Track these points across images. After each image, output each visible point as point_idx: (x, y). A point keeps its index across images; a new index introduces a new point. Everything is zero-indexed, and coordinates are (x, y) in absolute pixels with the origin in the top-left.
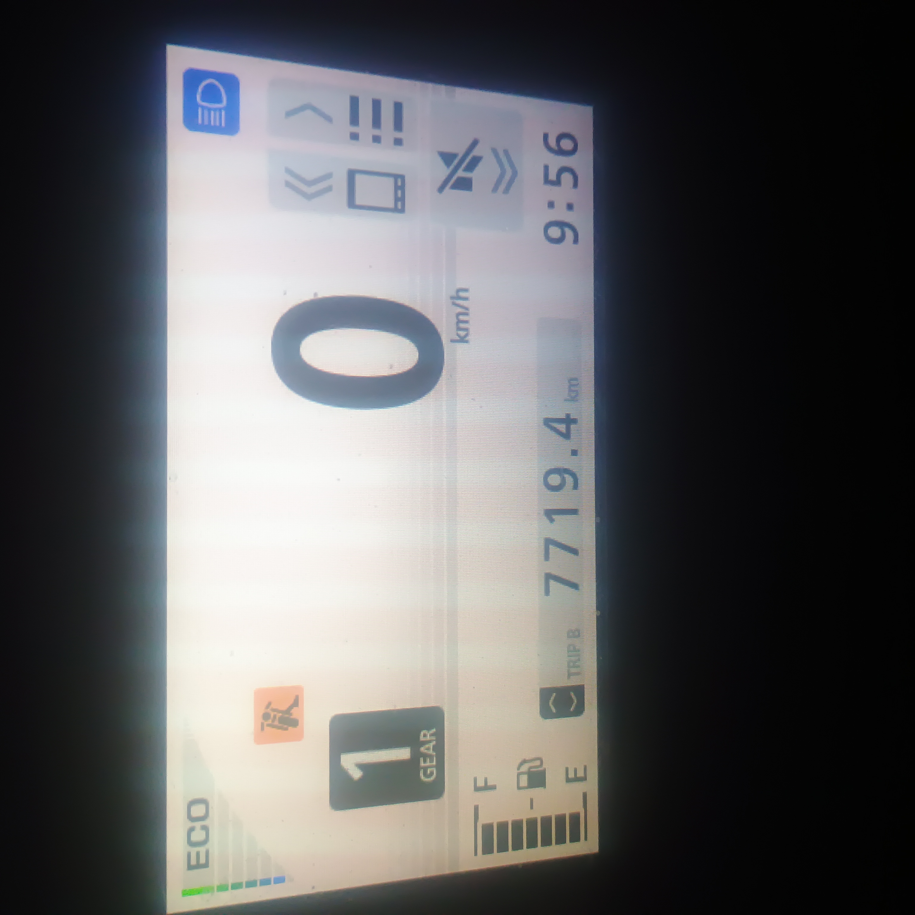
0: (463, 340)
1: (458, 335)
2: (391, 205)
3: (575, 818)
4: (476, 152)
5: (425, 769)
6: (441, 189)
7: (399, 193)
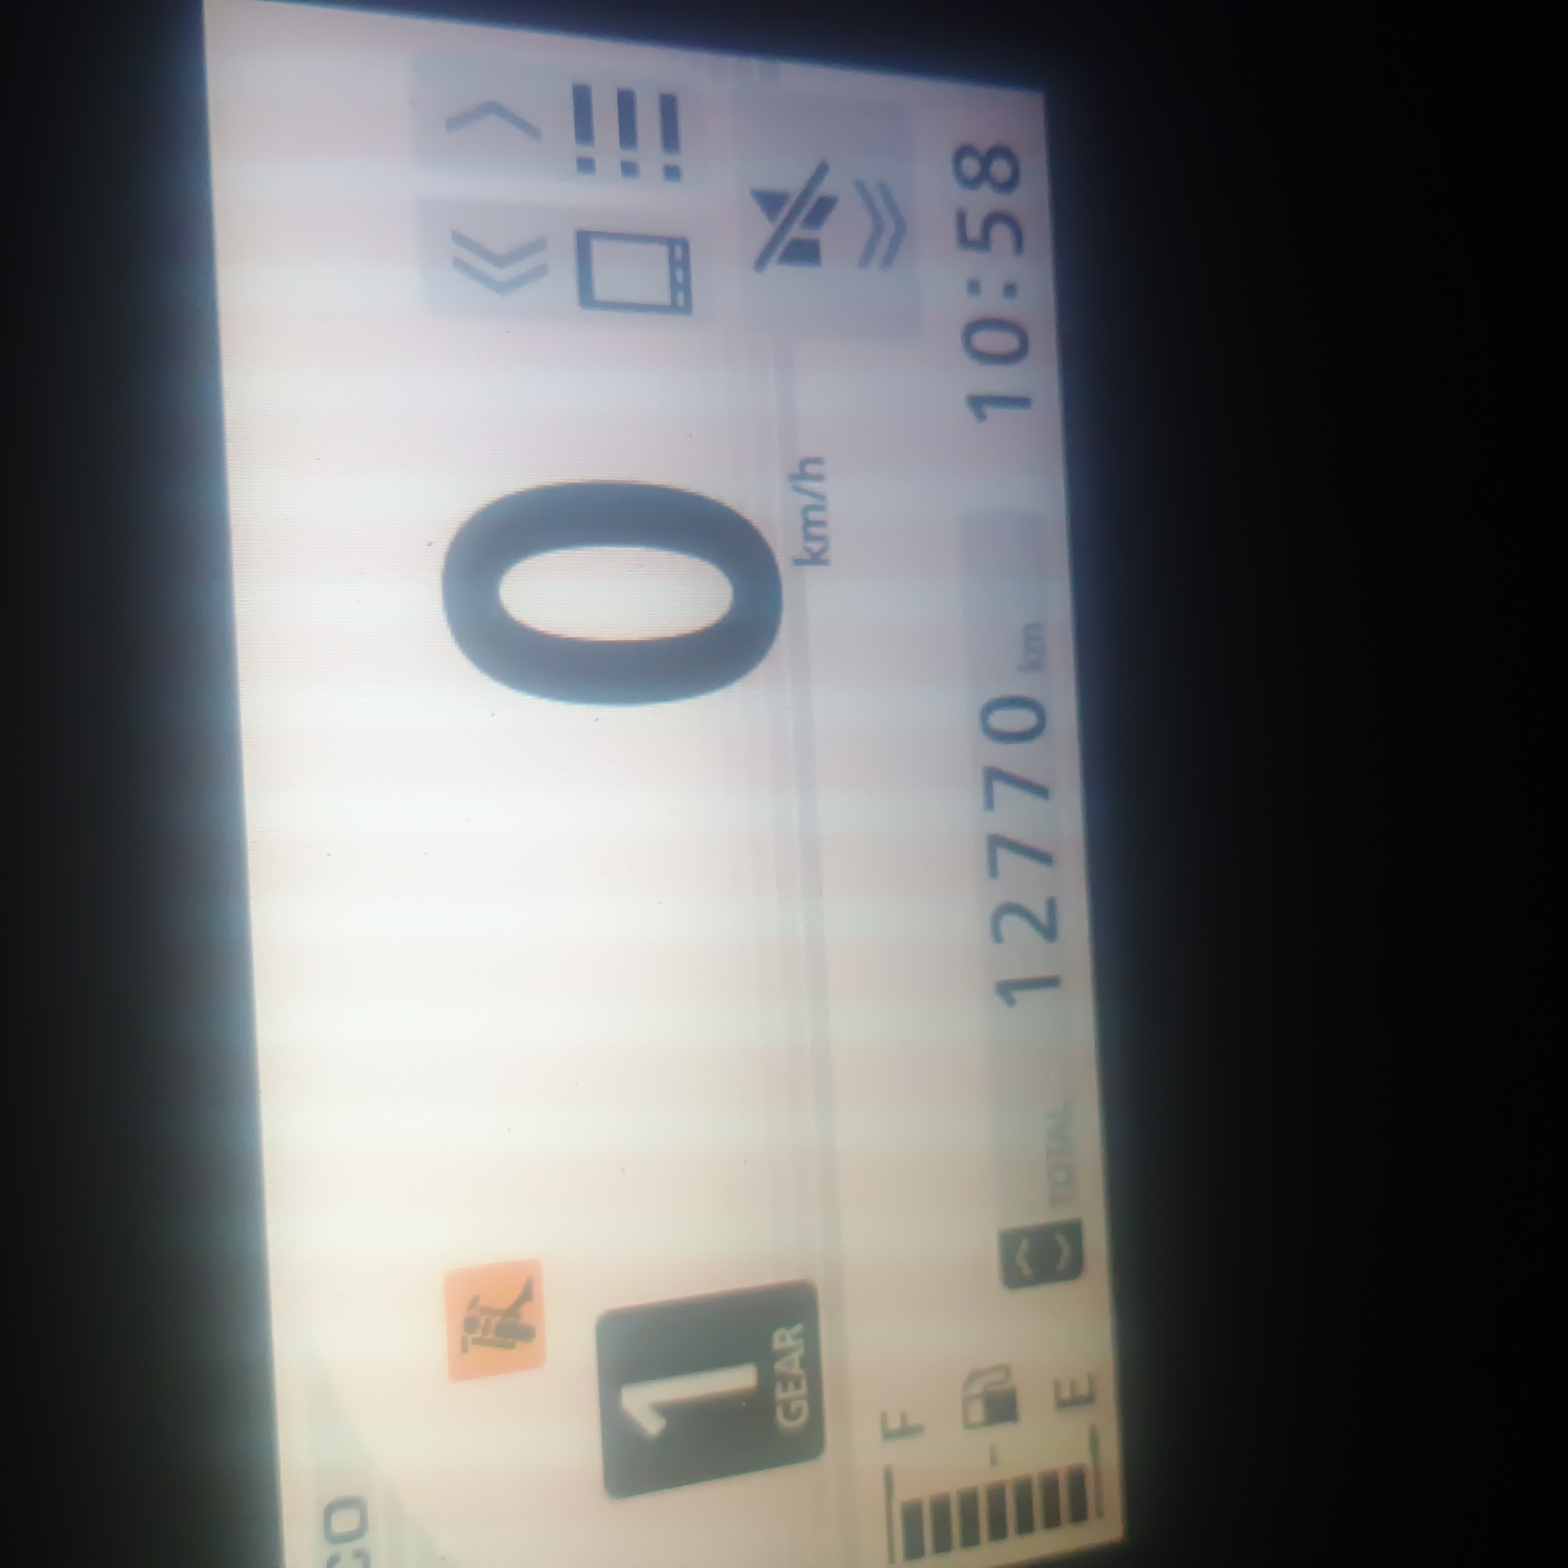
0: (817, 559)
1: (807, 550)
2: (664, 298)
3: (1077, 1479)
4: (825, 188)
5: (786, 1405)
6: (761, 262)
7: (680, 274)
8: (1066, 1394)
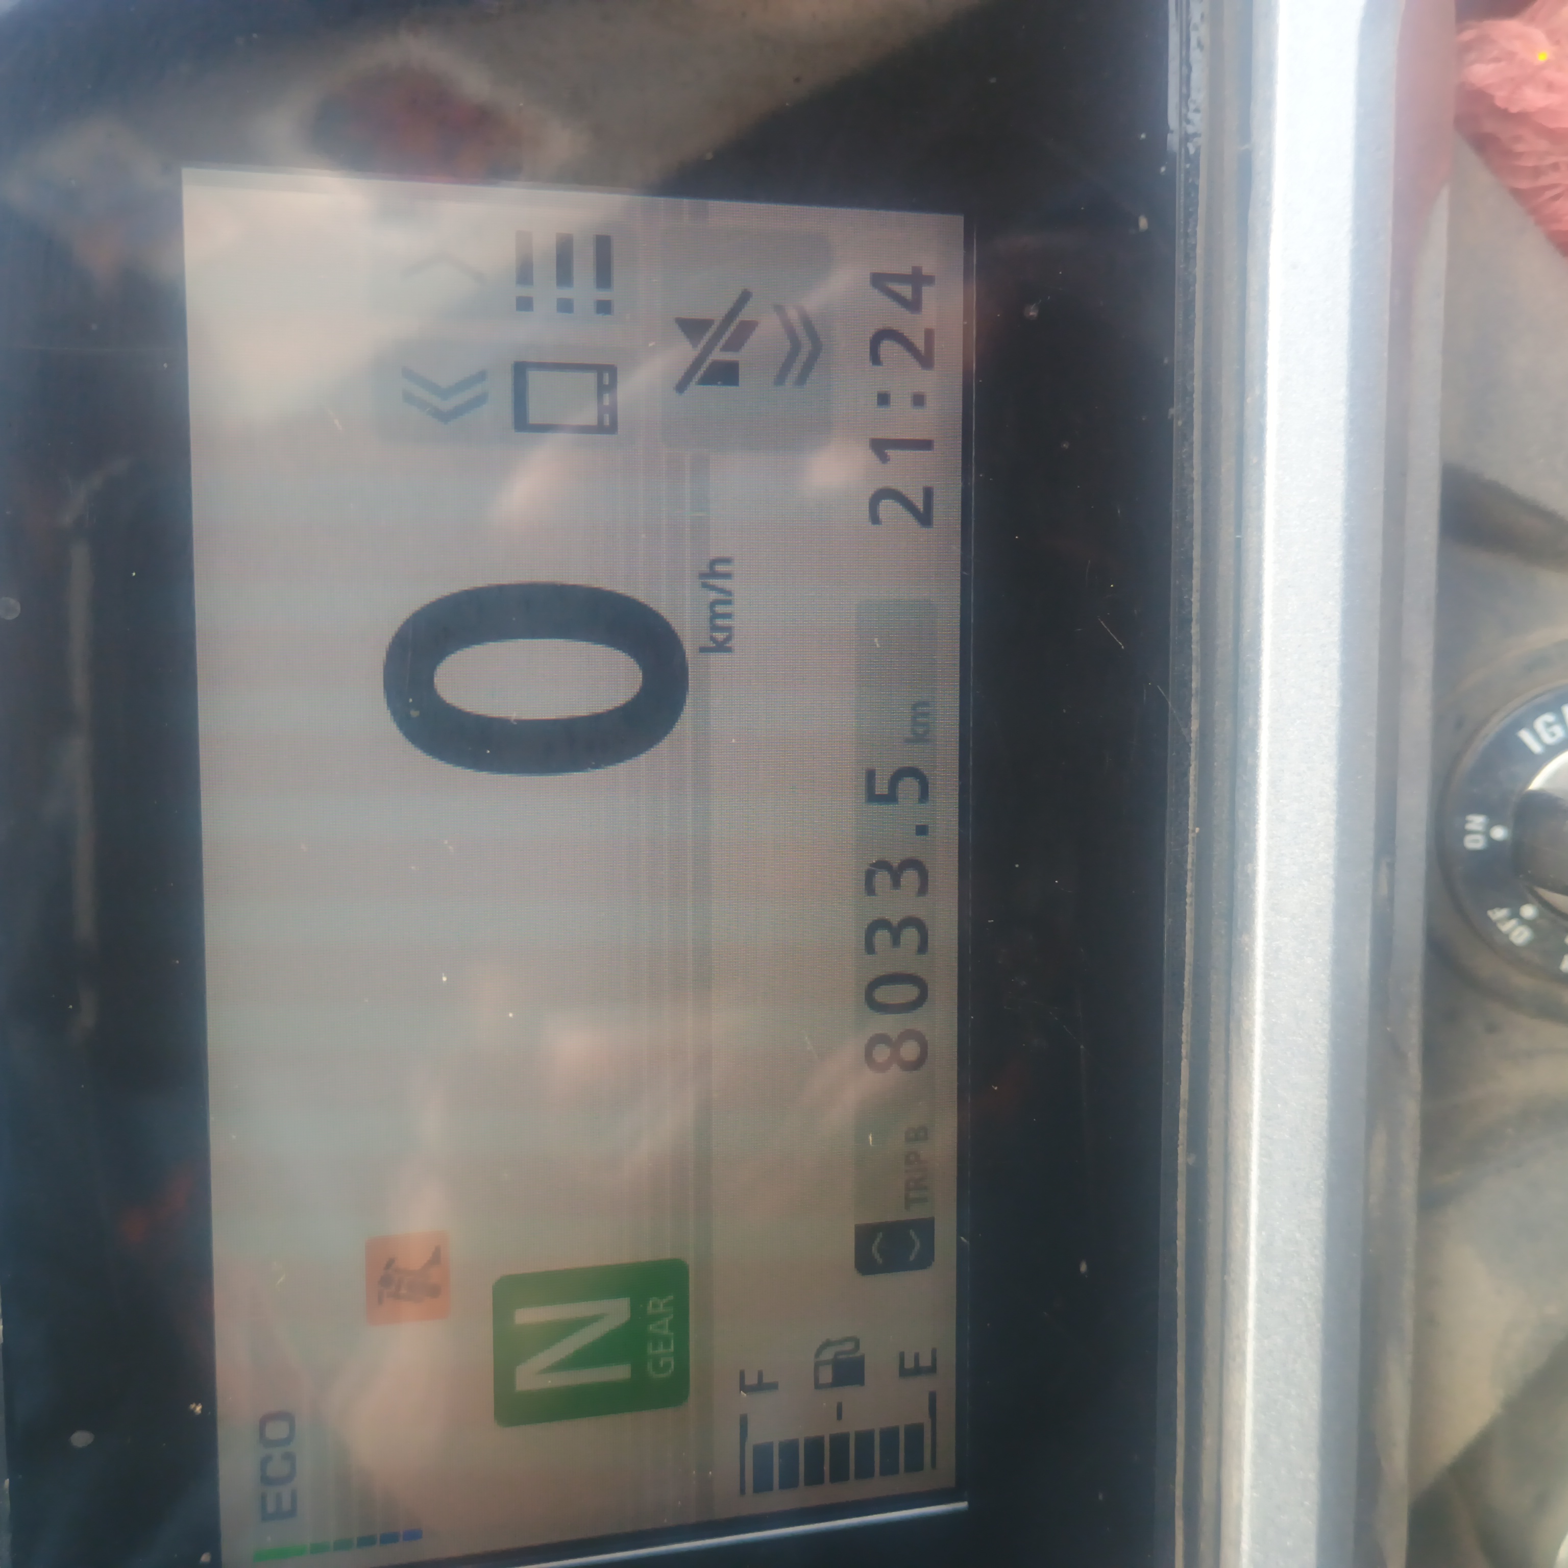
0: (722, 647)
1: (713, 639)
2: (593, 421)
3: (915, 1433)
4: (745, 315)
7: (606, 399)
8: (909, 1364)
